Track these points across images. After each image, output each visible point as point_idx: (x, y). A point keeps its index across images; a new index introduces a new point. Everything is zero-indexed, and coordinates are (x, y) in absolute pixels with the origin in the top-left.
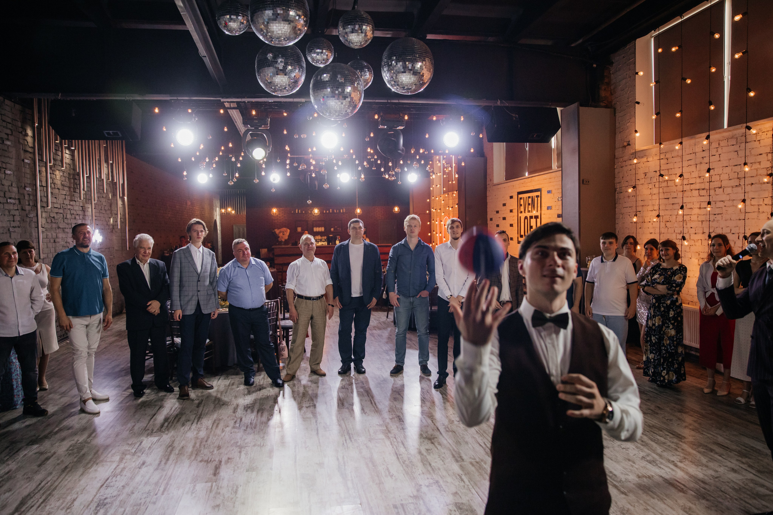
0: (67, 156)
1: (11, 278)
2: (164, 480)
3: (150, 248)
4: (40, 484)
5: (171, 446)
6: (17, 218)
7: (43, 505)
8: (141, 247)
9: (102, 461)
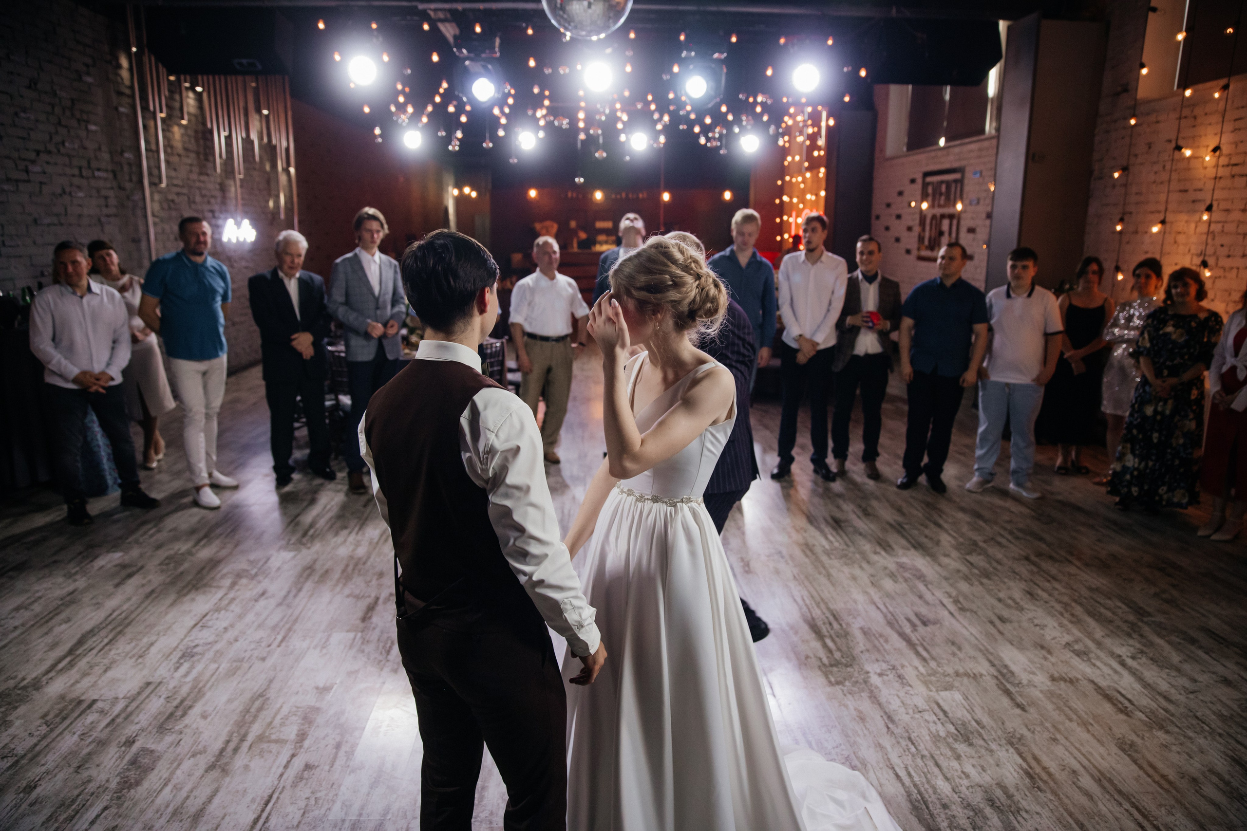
0: (190, 100)
1: (82, 297)
2: (287, 623)
3: (300, 255)
4: (111, 615)
5: (310, 568)
6: (113, 201)
7: (107, 648)
8: (287, 254)
9: (205, 585)
